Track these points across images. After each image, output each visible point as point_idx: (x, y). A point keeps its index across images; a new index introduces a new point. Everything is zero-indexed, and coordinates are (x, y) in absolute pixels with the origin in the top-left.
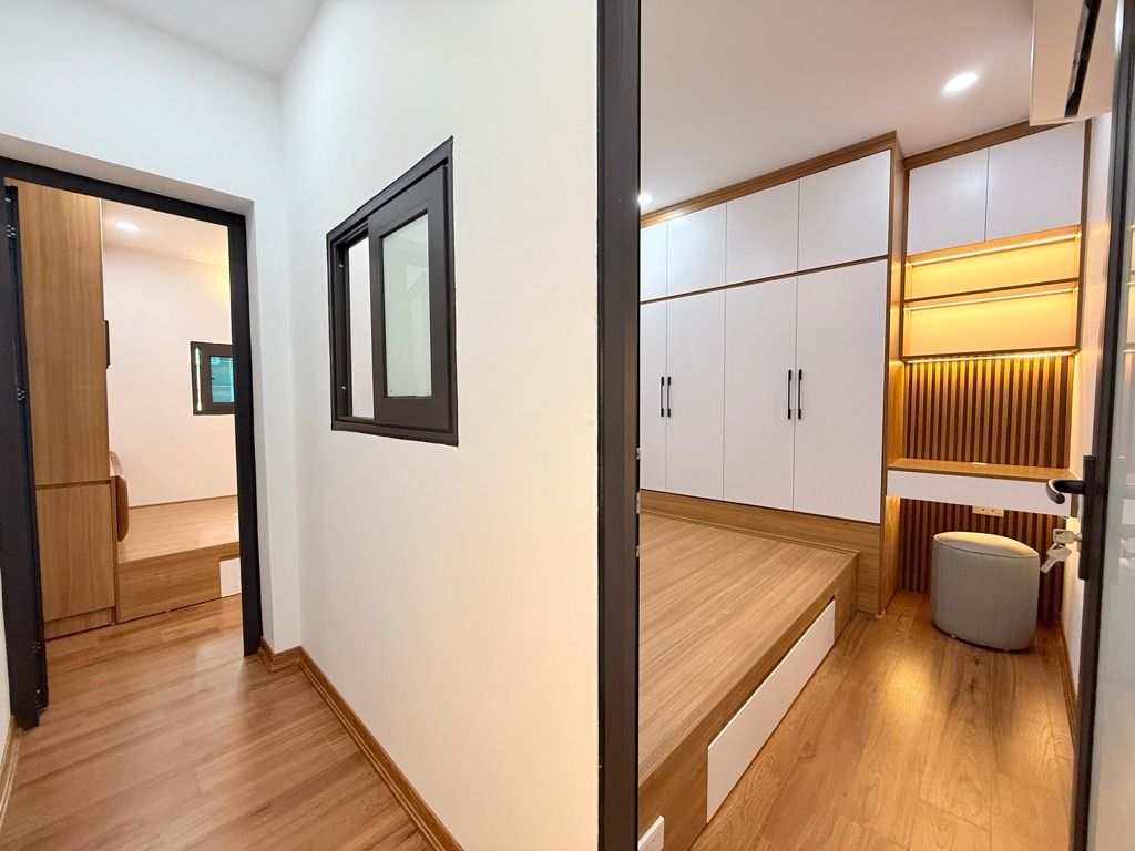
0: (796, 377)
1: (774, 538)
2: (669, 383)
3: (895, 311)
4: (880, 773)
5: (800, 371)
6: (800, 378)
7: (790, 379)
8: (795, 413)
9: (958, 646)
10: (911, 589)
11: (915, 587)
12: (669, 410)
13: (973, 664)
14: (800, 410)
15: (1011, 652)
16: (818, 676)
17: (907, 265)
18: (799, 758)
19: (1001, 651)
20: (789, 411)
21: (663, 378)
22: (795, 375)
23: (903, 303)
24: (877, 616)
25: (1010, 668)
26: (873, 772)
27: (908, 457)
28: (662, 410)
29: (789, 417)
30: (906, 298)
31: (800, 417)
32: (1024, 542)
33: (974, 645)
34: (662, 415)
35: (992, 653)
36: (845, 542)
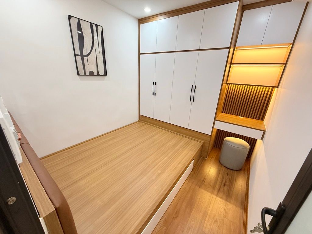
0: (194, 88)
1: (182, 136)
2: (156, 84)
3: (228, 66)
4: (194, 221)
5: (195, 86)
6: (195, 89)
7: (192, 88)
8: (192, 100)
9: (224, 168)
10: (216, 147)
11: (217, 147)
12: (155, 93)
13: (226, 175)
14: (194, 99)
15: (236, 170)
16: (185, 184)
17: (235, 49)
18: (173, 218)
19: (233, 170)
20: (191, 99)
21: (154, 82)
22: (194, 87)
23: (231, 64)
24: (206, 158)
25: (235, 174)
26: (192, 221)
27: (223, 113)
28: (153, 93)
29: (190, 101)
31: (193, 101)
32: (246, 141)
33: (228, 168)
34: (153, 95)
35: (232, 171)
36: (201, 139)
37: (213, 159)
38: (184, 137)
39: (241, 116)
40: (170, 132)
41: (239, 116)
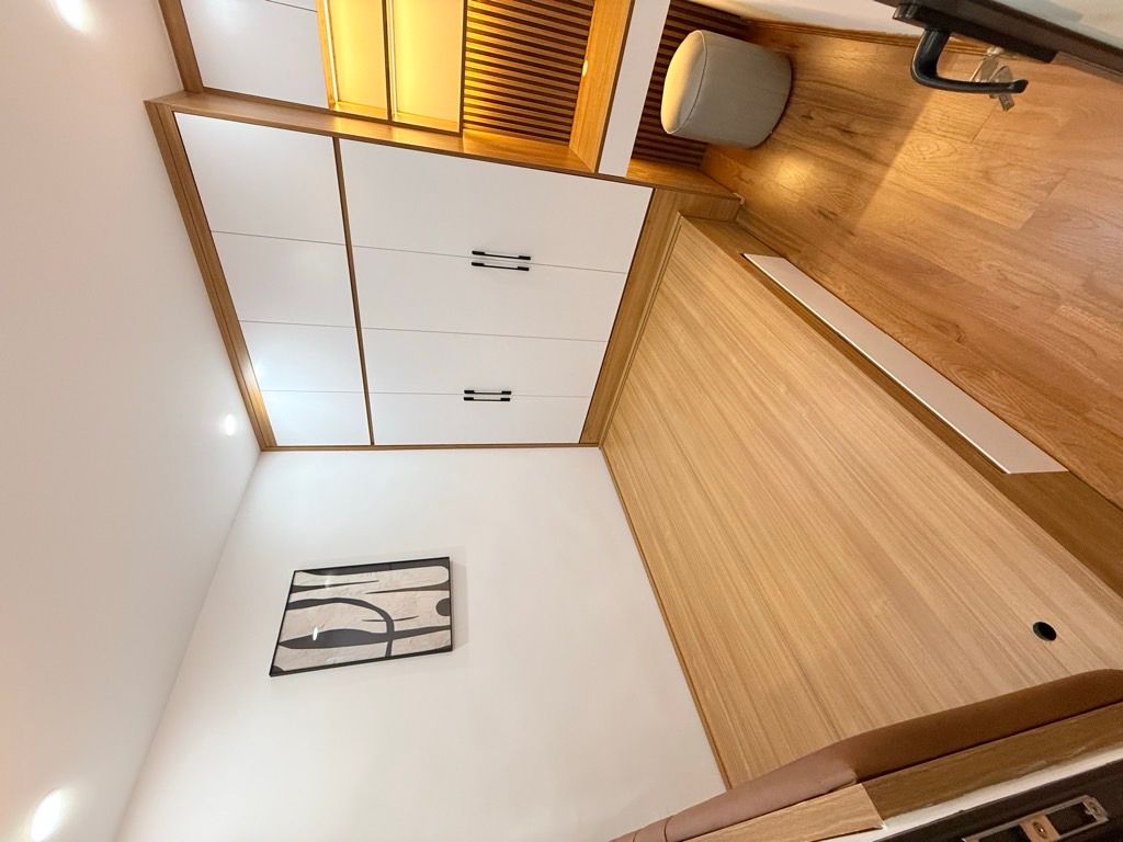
0: (480, 259)
1: (654, 296)
2: (472, 392)
3: (400, 135)
4: (980, 260)
5: (474, 253)
6: (483, 254)
7: (482, 265)
8: (523, 263)
9: (781, 129)
10: (701, 157)
11: (699, 153)
12: (504, 393)
13: (812, 123)
14: (521, 258)
15: (793, 79)
16: (833, 289)
17: (337, 109)
18: (958, 340)
19: (790, 95)
20: (519, 268)
21: (466, 399)
22: (478, 259)
23: (390, 123)
24: (742, 202)
25: (807, 84)
26: (979, 269)
27: (568, 140)
28: (503, 400)
29: (527, 269)
30: (386, 118)
31: (528, 258)
32: (680, 41)
33: (783, 114)
34: (508, 400)
35: (794, 99)
36: (667, 225)
37: (747, 174)
38: (658, 288)
39: (581, 67)
40: (640, 338)
41: (580, 75)
